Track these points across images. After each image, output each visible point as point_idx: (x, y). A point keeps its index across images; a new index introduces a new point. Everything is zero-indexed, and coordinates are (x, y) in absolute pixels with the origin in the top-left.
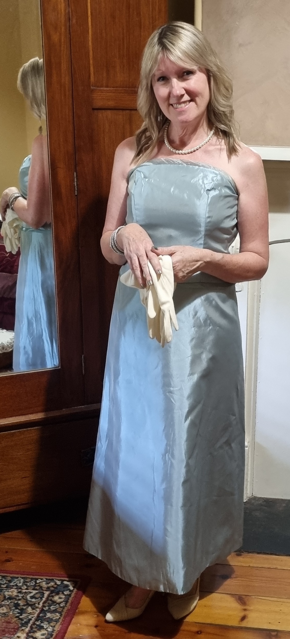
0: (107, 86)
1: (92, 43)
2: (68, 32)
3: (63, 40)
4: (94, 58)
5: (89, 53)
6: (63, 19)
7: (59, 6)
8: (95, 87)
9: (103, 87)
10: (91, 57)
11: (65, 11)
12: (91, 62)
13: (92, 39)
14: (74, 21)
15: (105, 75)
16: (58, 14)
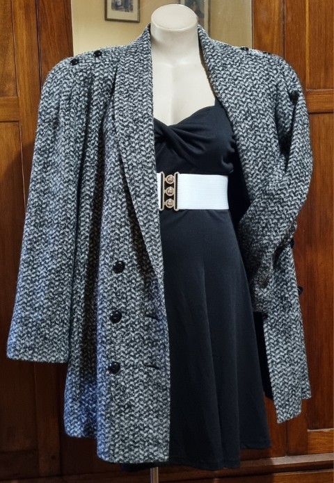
0: (325, 88)
1: (310, 41)
2: (282, 30)
3: (275, 41)
4: (311, 58)
5: (305, 53)
7: (273, 5)
8: (311, 88)
9: (319, 88)
10: (307, 57)
11: (279, 9)
12: (307, 62)
13: (309, 37)
14: (290, 19)
15: (323, 74)
16: (271, 14)
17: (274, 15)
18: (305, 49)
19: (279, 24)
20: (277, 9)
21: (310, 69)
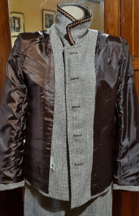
1: (134, 33)
2: (119, 27)
3: (116, 33)
6: (117, 21)
7: (115, 14)
8: (135, 57)
11: (118, 16)
12: (133, 44)
13: (134, 30)
14: (124, 21)
16: (114, 18)
17: (116, 19)
18: (132, 37)
19: (118, 24)
20: (117, 16)
21: (134, 47)
